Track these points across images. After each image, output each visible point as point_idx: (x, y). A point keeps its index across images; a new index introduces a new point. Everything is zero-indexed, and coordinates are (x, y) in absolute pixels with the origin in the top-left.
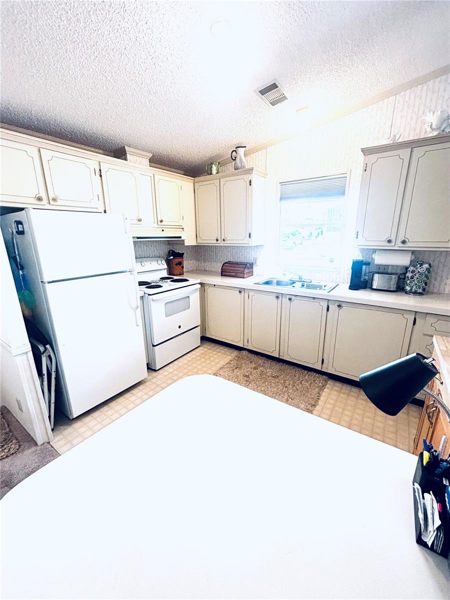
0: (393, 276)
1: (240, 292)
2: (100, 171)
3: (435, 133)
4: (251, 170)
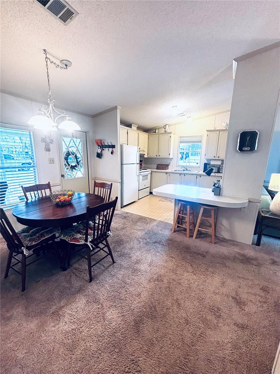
0: (217, 168)
1: (166, 174)
2: (128, 132)
3: (225, 128)
4: (171, 132)
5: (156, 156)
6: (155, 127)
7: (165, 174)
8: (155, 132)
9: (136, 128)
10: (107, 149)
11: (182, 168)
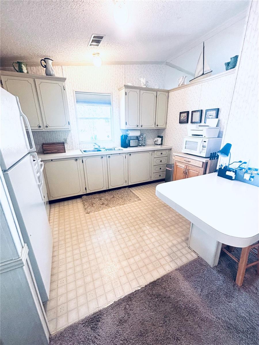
3: (145, 86)
4: (65, 79)
7: (74, 161)
8: (21, 71)
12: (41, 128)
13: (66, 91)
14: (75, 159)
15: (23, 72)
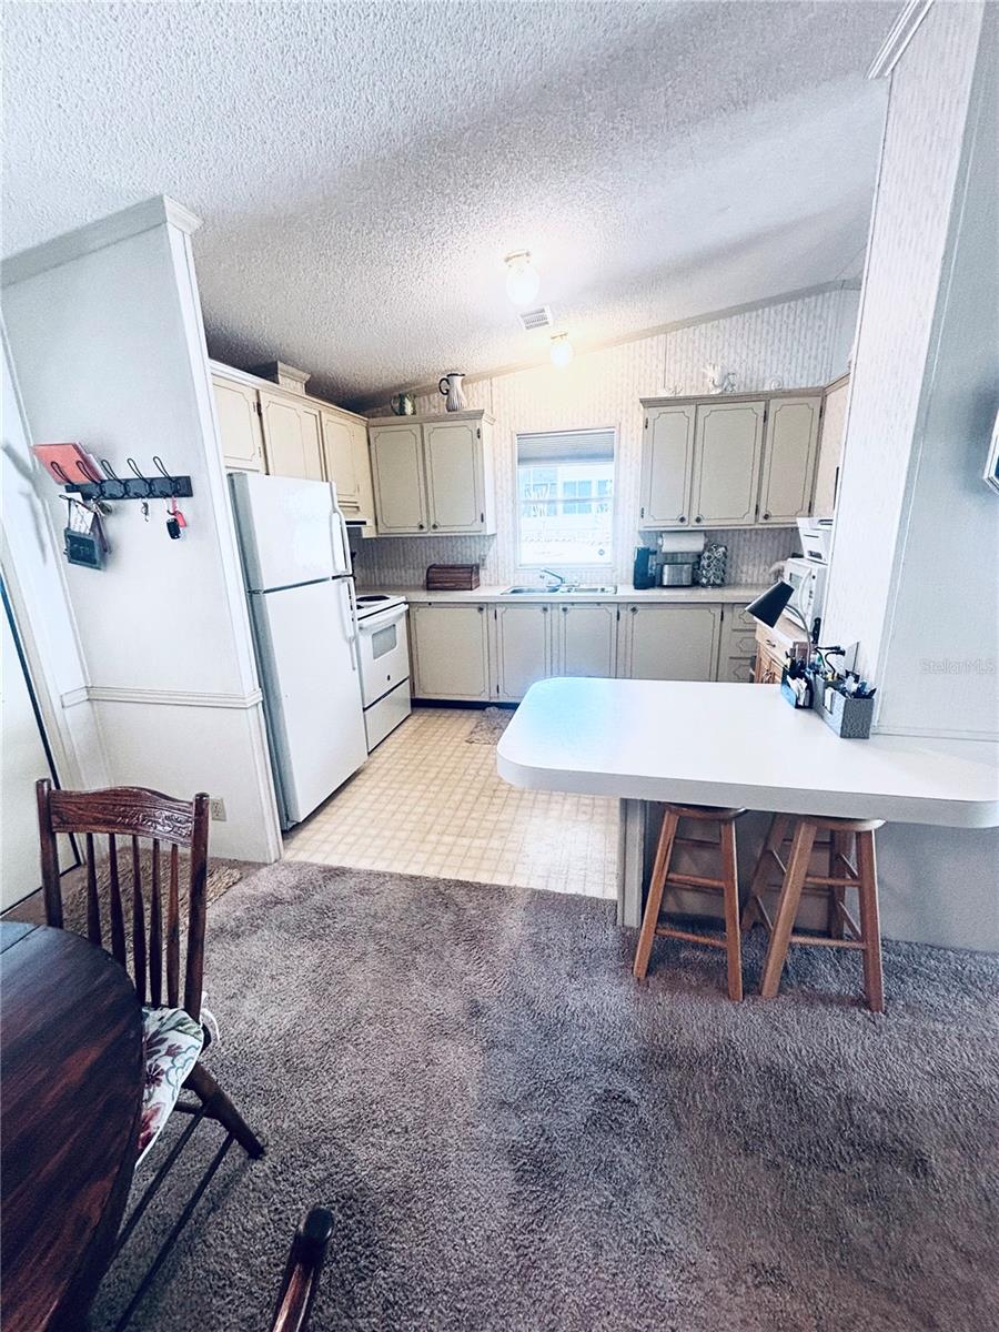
0: (686, 566)
1: (481, 609)
2: (259, 405)
3: (719, 391)
4: (481, 413)
5: (417, 530)
6: (401, 387)
7: (476, 611)
8: (402, 413)
9: (300, 389)
10: (139, 503)
11: (542, 577)
12: (424, 530)
13: (482, 442)
14: (477, 605)
15: (405, 414)
